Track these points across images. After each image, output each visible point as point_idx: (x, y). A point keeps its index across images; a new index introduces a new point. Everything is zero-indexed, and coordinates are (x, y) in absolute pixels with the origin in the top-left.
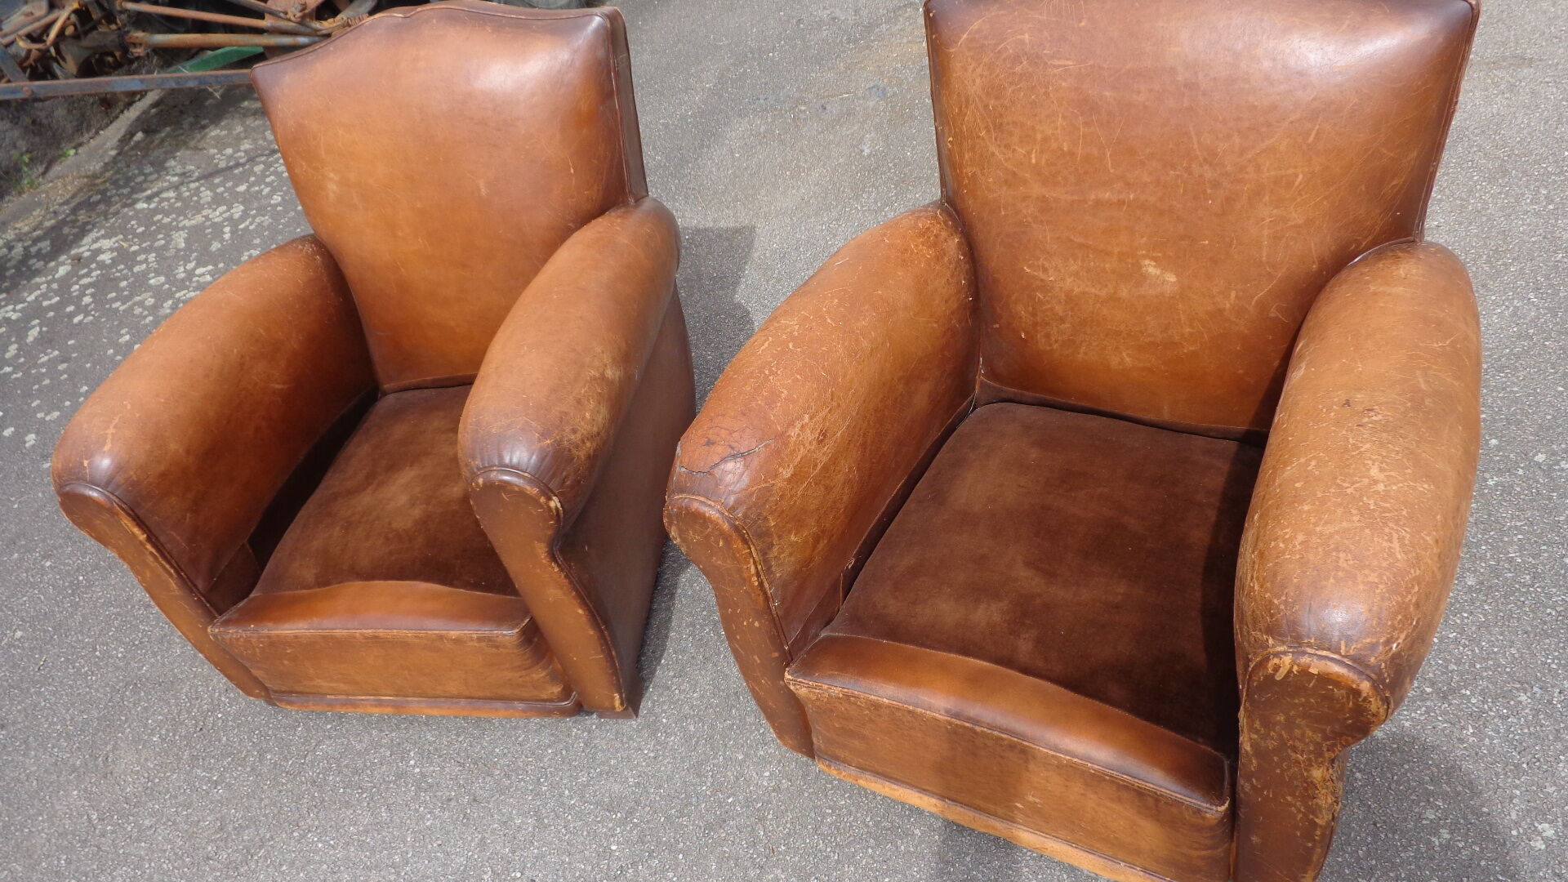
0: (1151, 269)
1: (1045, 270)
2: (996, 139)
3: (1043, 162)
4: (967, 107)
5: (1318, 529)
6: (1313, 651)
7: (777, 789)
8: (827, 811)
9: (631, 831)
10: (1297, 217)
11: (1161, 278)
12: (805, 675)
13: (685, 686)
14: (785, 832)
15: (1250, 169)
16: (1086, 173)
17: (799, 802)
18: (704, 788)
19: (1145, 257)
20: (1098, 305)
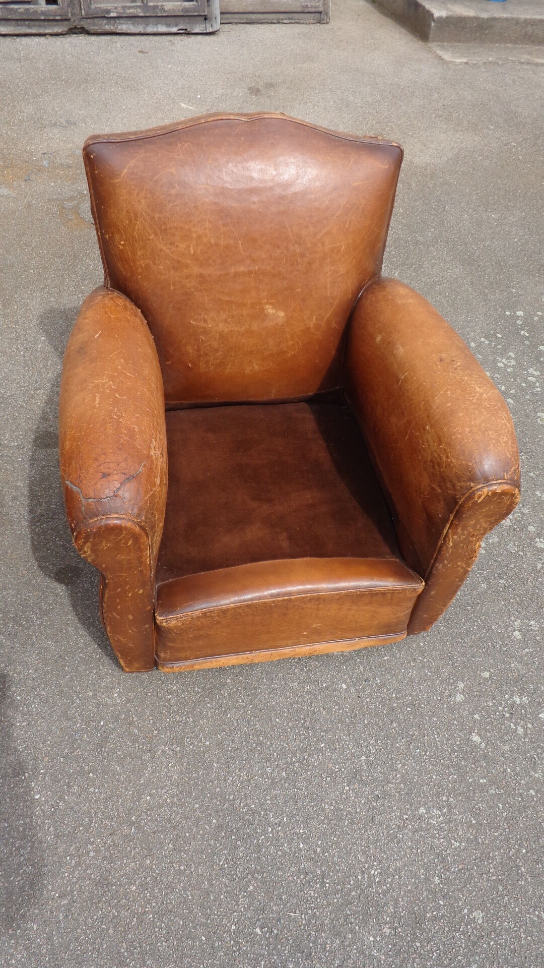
0: (270, 310)
1: (205, 321)
2: (162, 240)
3: (199, 251)
4: (136, 220)
5: (473, 423)
6: (495, 482)
7: (129, 701)
8: (169, 697)
9: (44, 779)
10: (342, 269)
11: (276, 314)
12: (170, 613)
13: (19, 668)
14: (151, 723)
15: (319, 245)
16: (227, 256)
17: (148, 701)
18: (78, 725)
19: (266, 304)
20: (240, 337)
